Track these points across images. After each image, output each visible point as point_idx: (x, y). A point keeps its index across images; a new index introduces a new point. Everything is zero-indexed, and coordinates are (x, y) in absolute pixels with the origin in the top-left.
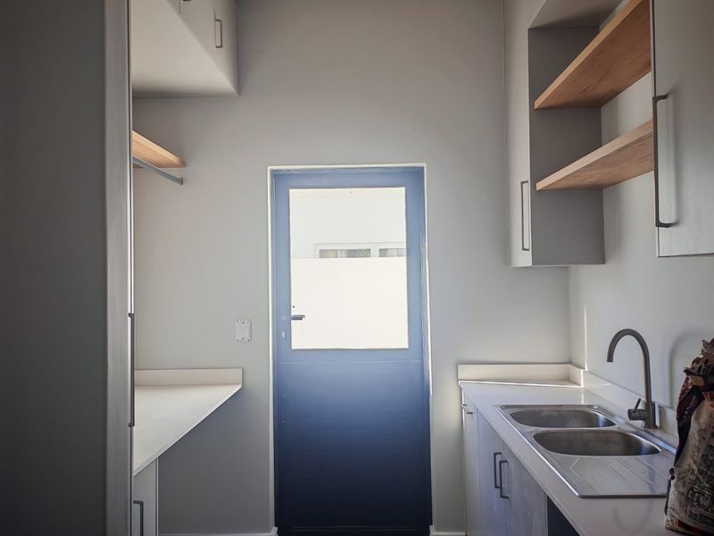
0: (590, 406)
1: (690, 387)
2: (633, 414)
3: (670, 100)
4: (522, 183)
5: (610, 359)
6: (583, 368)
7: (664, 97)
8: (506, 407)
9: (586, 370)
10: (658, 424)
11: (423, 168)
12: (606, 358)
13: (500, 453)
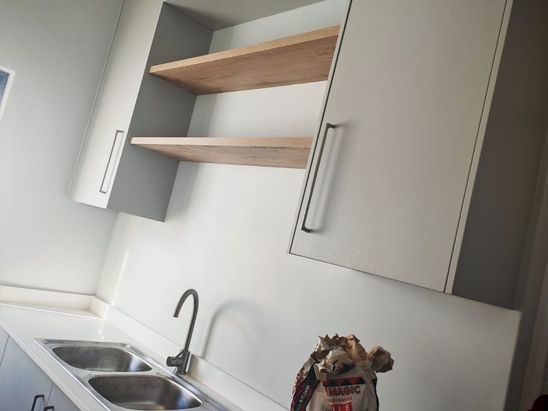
0: (124, 345)
1: (304, 377)
2: (170, 362)
3: (340, 131)
4: (118, 131)
5: (176, 315)
6: (110, 304)
7: (334, 127)
8: (49, 342)
9: (112, 305)
10: (187, 370)
11: (8, 75)
12: (173, 315)
13: (43, 396)
